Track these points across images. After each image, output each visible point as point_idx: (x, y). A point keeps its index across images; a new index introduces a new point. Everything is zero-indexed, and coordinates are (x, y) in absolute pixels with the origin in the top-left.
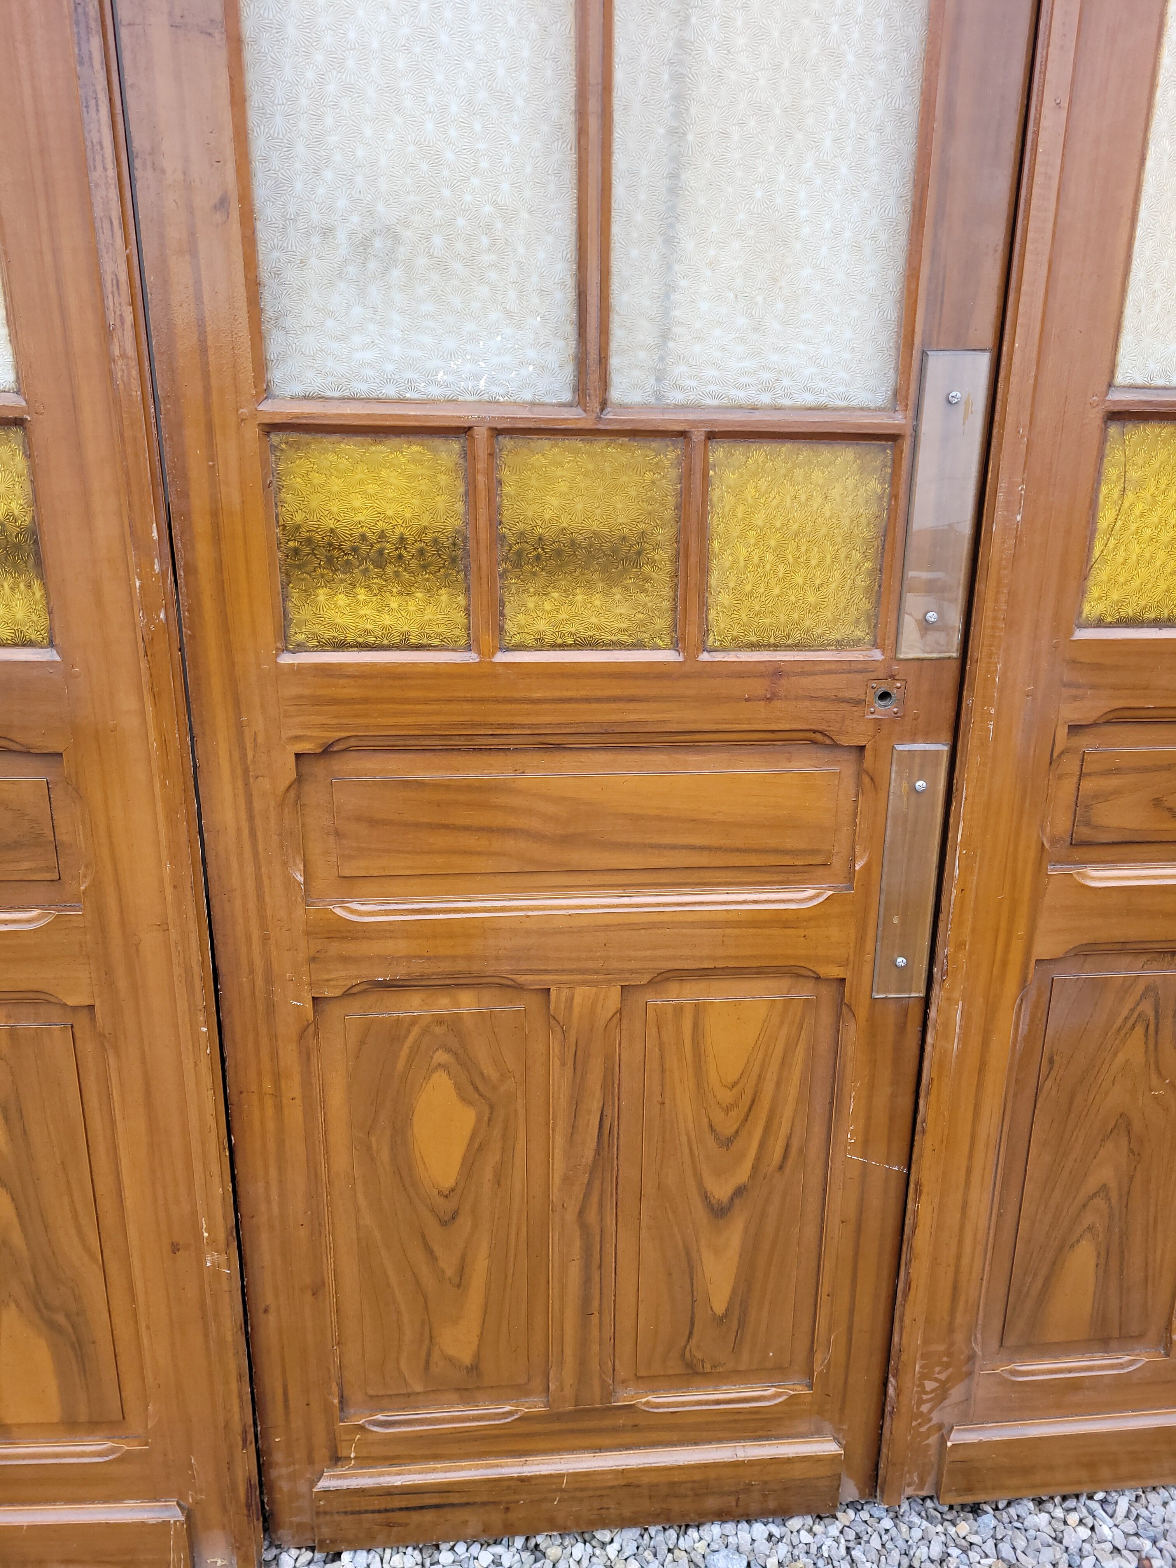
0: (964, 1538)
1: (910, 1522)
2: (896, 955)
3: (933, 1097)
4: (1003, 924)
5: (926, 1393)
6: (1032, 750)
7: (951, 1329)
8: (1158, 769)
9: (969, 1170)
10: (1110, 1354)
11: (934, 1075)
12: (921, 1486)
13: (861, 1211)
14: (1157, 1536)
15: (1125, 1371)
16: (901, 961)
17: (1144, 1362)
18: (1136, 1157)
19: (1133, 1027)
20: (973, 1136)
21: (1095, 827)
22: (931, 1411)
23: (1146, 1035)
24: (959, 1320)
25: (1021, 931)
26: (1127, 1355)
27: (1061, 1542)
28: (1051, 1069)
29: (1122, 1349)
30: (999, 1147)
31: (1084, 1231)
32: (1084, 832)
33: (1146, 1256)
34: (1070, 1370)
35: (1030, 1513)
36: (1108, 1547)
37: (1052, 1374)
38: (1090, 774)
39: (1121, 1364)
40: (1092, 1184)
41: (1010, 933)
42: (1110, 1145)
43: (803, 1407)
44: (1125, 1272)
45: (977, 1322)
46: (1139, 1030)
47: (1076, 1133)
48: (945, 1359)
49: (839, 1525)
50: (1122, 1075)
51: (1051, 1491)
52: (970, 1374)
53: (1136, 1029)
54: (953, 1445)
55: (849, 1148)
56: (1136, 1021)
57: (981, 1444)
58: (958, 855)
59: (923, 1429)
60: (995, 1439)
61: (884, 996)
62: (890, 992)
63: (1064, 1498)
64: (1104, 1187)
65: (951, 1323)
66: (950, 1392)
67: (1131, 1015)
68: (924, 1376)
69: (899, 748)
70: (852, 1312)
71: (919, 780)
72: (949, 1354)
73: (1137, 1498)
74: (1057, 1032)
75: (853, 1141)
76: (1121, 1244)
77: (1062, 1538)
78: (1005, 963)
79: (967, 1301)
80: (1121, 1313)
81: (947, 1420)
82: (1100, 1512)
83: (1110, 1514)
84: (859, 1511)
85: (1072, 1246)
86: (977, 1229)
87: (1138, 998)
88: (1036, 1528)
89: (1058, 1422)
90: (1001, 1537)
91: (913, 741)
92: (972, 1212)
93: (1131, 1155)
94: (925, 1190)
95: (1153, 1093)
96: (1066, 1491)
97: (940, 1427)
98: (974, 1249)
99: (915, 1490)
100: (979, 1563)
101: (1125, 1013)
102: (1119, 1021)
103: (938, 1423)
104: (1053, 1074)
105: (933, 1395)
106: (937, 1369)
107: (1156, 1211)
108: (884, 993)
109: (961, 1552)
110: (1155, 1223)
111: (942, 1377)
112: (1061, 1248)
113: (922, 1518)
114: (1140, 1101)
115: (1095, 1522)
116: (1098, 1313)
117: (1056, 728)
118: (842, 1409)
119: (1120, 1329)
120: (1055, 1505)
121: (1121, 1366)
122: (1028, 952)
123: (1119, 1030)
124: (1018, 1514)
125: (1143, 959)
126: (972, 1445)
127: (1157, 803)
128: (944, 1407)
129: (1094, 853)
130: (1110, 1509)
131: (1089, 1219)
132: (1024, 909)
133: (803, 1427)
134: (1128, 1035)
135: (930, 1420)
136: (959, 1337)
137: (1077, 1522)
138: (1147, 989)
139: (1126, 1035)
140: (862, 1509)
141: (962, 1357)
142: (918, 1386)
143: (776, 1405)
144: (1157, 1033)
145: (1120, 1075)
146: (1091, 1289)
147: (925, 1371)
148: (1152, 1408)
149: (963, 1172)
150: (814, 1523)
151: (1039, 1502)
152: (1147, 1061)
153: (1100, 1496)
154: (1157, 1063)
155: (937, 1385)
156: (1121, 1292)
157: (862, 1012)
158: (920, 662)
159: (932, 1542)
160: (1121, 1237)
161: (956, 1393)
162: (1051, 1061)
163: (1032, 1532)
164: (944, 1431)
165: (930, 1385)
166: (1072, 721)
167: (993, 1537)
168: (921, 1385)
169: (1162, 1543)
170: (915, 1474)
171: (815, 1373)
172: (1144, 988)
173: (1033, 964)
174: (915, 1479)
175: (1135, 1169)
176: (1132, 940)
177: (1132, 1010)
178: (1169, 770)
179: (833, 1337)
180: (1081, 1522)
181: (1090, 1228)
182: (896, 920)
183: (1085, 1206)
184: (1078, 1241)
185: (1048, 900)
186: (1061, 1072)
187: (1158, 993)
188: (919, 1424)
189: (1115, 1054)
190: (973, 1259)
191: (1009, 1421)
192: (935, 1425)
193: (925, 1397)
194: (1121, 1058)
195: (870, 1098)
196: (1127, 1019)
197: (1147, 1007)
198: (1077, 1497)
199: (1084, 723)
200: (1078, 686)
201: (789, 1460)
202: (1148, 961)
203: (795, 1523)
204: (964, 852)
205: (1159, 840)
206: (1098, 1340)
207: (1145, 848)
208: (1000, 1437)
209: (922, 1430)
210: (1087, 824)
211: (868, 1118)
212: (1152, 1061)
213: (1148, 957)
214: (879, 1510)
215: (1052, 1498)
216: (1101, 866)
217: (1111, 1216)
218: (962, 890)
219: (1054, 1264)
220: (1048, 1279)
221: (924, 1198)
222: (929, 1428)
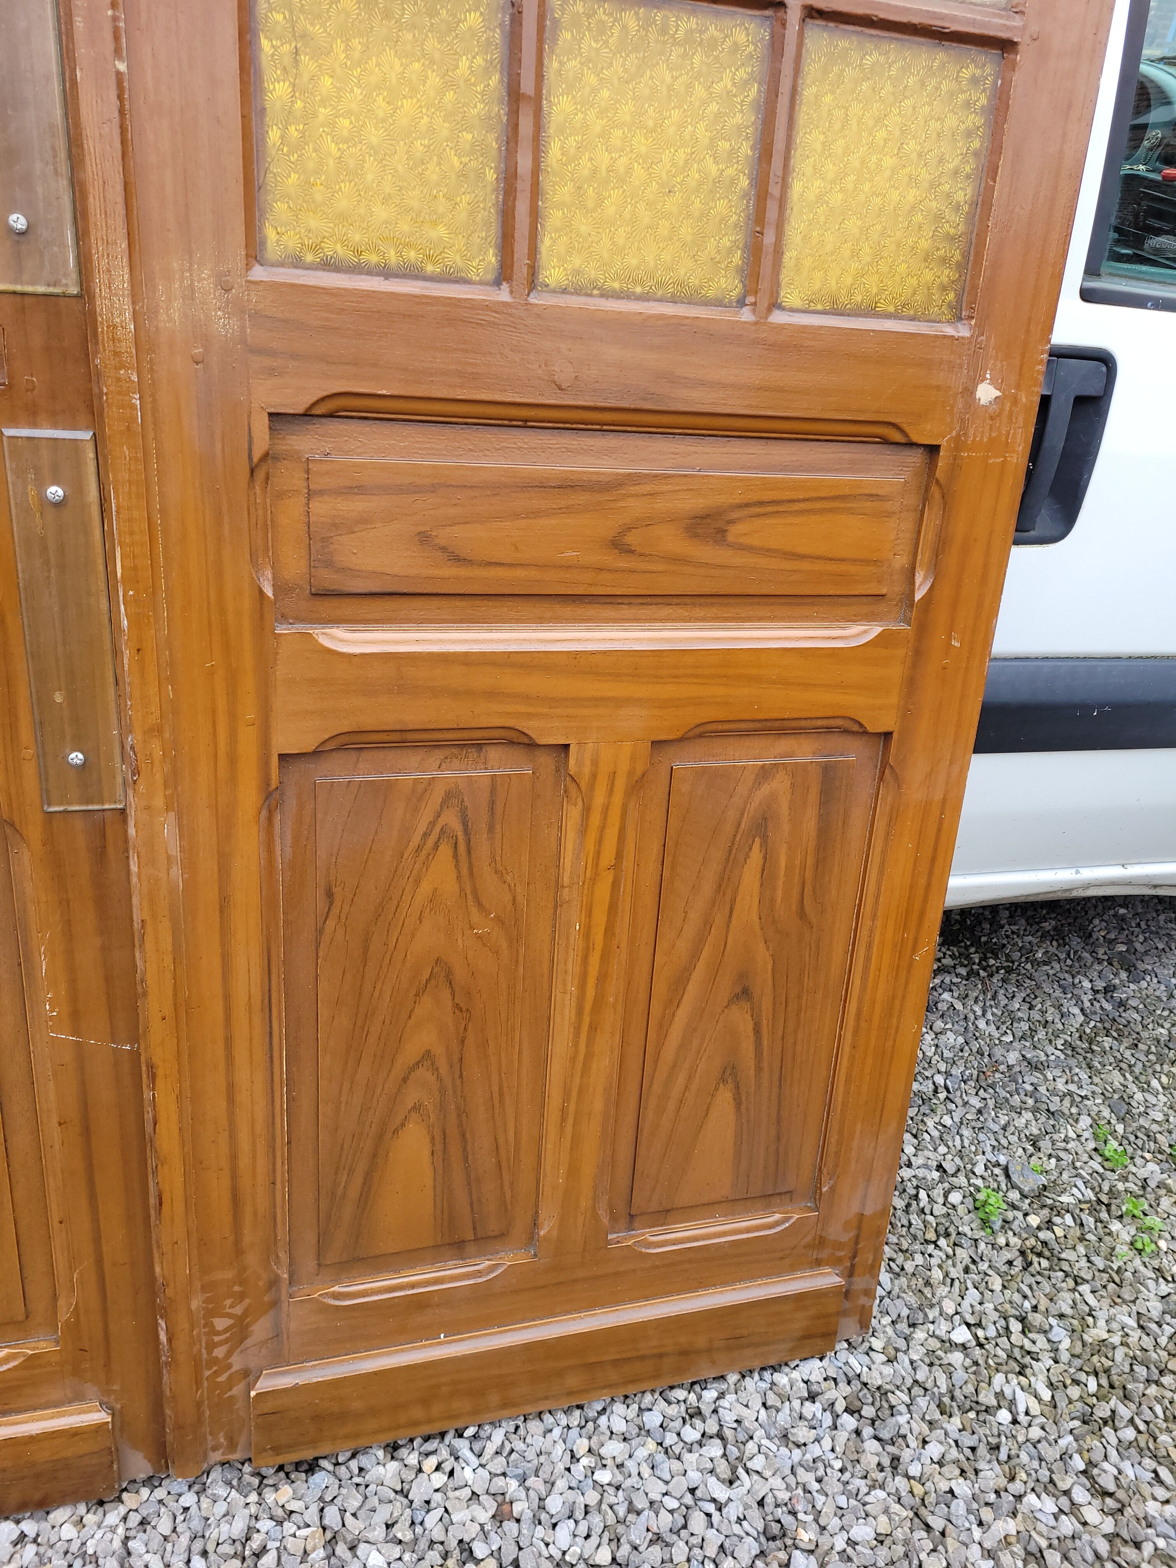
0: (283, 1506)
1: (214, 1495)
2: (68, 751)
3: (149, 945)
4: (222, 704)
5: (219, 1333)
6: (218, 446)
7: (239, 1252)
8: (415, 489)
9: (229, 1042)
10: (468, 1261)
11: (146, 917)
12: (232, 1446)
13: (85, 1107)
14: (527, 1472)
15: (484, 1279)
16: (76, 757)
17: (505, 1267)
18: (465, 1014)
19: (436, 847)
20: (227, 997)
21: (341, 570)
22: (229, 1354)
23: (455, 855)
24: (248, 1236)
25: (250, 713)
26: (488, 1260)
27: (406, 1497)
28: (331, 904)
29: (480, 1254)
30: (270, 1010)
31: (410, 1112)
32: (327, 579)
33: (496, 1138)
34: (413, 1286)
35: (378, 1464)
36: (466, 1493)
37: (390, 1292)
38: (321, 492)
39: (479, 1271)
40: (412, 1050)
41: (233, 717)
42: (427, 1001)
43: (50, 1369)
44: (470, 1158)
45: (276, 1237)
46: (445, 850)
47: (378, 987)
48: (236, 1288)
49: (122, 1510)
50: (431, 910)
51: (410, 1433)
52: (275, 1304)
53: (440, 848)
54: (257, 1394)
55: (51, 1023)
56: (439, 838)
57: (296, 1388)
58: (121, 598)
59: (222, 1378)
60: (315, 1380)
61: (61, 808)
62: (70, 803)
63: (427, 1439)
64: (428, 1055)
65: (237, 1242)
66: (251, 1329)
67: (431, 831)
68: (210, 1313)
69: (9, 432)
70: (97, 1240)
71: (53, 484)
72: (242, 1282)
73: (517, 1428)
74: (332, 855)
75: (55, 1014)
76: (460, 1124)
77: (409, 1491)
78: (233, 760)
79: (255, 1213)
80: (472, 1210)
81: (253, 1363)
82: (465, 1453)
83: (476, 1452)
84: (156, 1487)
85: (396, 1131)
86: (253, 1119)
87: (438, 807)
88: (380, 1482)
89: (402, 1350)
90: (331, 1498)
91: (35, 425)
92: (242, 1097)
93: (457, 1011)
94: (160, 1073)
95: (475, 931)
96: (427, 1430)
97: (246, 1373)
98: (254, 1144)
99: (223, 1454)
100: (294, 1536)
101: (422, 827)
102: (416, 839)
103: (242, 1369)
104: (335, 911)
105: (228, 1335)
106: (228, 1302)
107: (501, 1080)
108: (61, 804)
109: (275, 1523)
110: (501, 1095)
111: (238, 1310)
112: (380, 1137)
113: (232, 1487)
114: (460, 942)
115: (456, 1464)
116: (442, 1213)
117: (249, 416)
118: (107, 1365)
119: (475, 1229)
120: (413, 1449)
121: (479, 1273)
122: (265, 743)
123: (419, 849)
124: (362, 1466)
125: (439, 754)
126: (285, 1391)
127: (424, 538)
128: (247, 1349)
129: (348, 607)
130: (477, 1447)
131: (412, 1096)
132: (248, 684)
133: (55, 1394)
134: (431, 857)
135: (230, 1366)
136: (252, 1259)
137: (434, 1468)
138: (449, 796)
139: (428, 857)
140: (160, 1485)
141: (261, 1283)
142: (204, 1327)
143: (9, 1369)
144: (469, 852)
145: (428, 909)
146: (429, 1182)
147: (211, 1306)
148: (523, 1320)
149: (220, 1047)
150: (88, 1511)
151: (393, 1449)
152: (462, 890)
153: (470, 1431)
154: (475, 892)
155: (232, 1321)
156: (469, 1184)
157: (34, 832)
158: (18, 298)
159: (236, 1517)
160: (459, 1116)
161: (260, 1329)
162: (330, 894)
163: (372, 1487)
164: (251, 1378)
165: (220, 1323)
166: (272, 407)
167: (321, 1499)
168: (209, 1325)
169: (531, 1481)
170: (222, 1434)
171: (60, 1324)
172: (443, 793)
173: (275, 760)
174: (222, 1440)
175: (465, 1029)
176: (411, 727)
177: (433, 824)
178: (434, 492)
179: (75, 1276)
180: (438, 1468)
181: (416, 1108)
182: (58, 698)
183: (405, 1080)
184: (403, 1125)
185: (281, 671)
186: (346, 908)
187: (463, 801)
188: (215, 1372)
189: (418, 882)
190: (254, 1158)
191: (339, 1356)
192: (237, 1371)
193: (216, 1339)
194: (425, 888)
195: (69, 953)
196: (426, 835)
197: (451, 819)
198: (442, 1435)
199: (292, 412)
200: (272, 353)
201: (32, 1439)
202: (446, 758)
203: (60, 1515)
204: (131, 593)
205: (434, 591)
206: (448, 1244)
207: (418, 603)
208: (322, 1377)
209: (219, 1379)
210: (329, 564)
211: (73, 982)
212: (468, 891)
213: (446, 752)
214: (178, 1485)
215: (411, 1440)
216: (360, 627)
217: (442, 1091)
218: (139, 650)
219: (375, 1156)
220: (368, 1176)
221: (160, 1083)
222: (230, 1375)
